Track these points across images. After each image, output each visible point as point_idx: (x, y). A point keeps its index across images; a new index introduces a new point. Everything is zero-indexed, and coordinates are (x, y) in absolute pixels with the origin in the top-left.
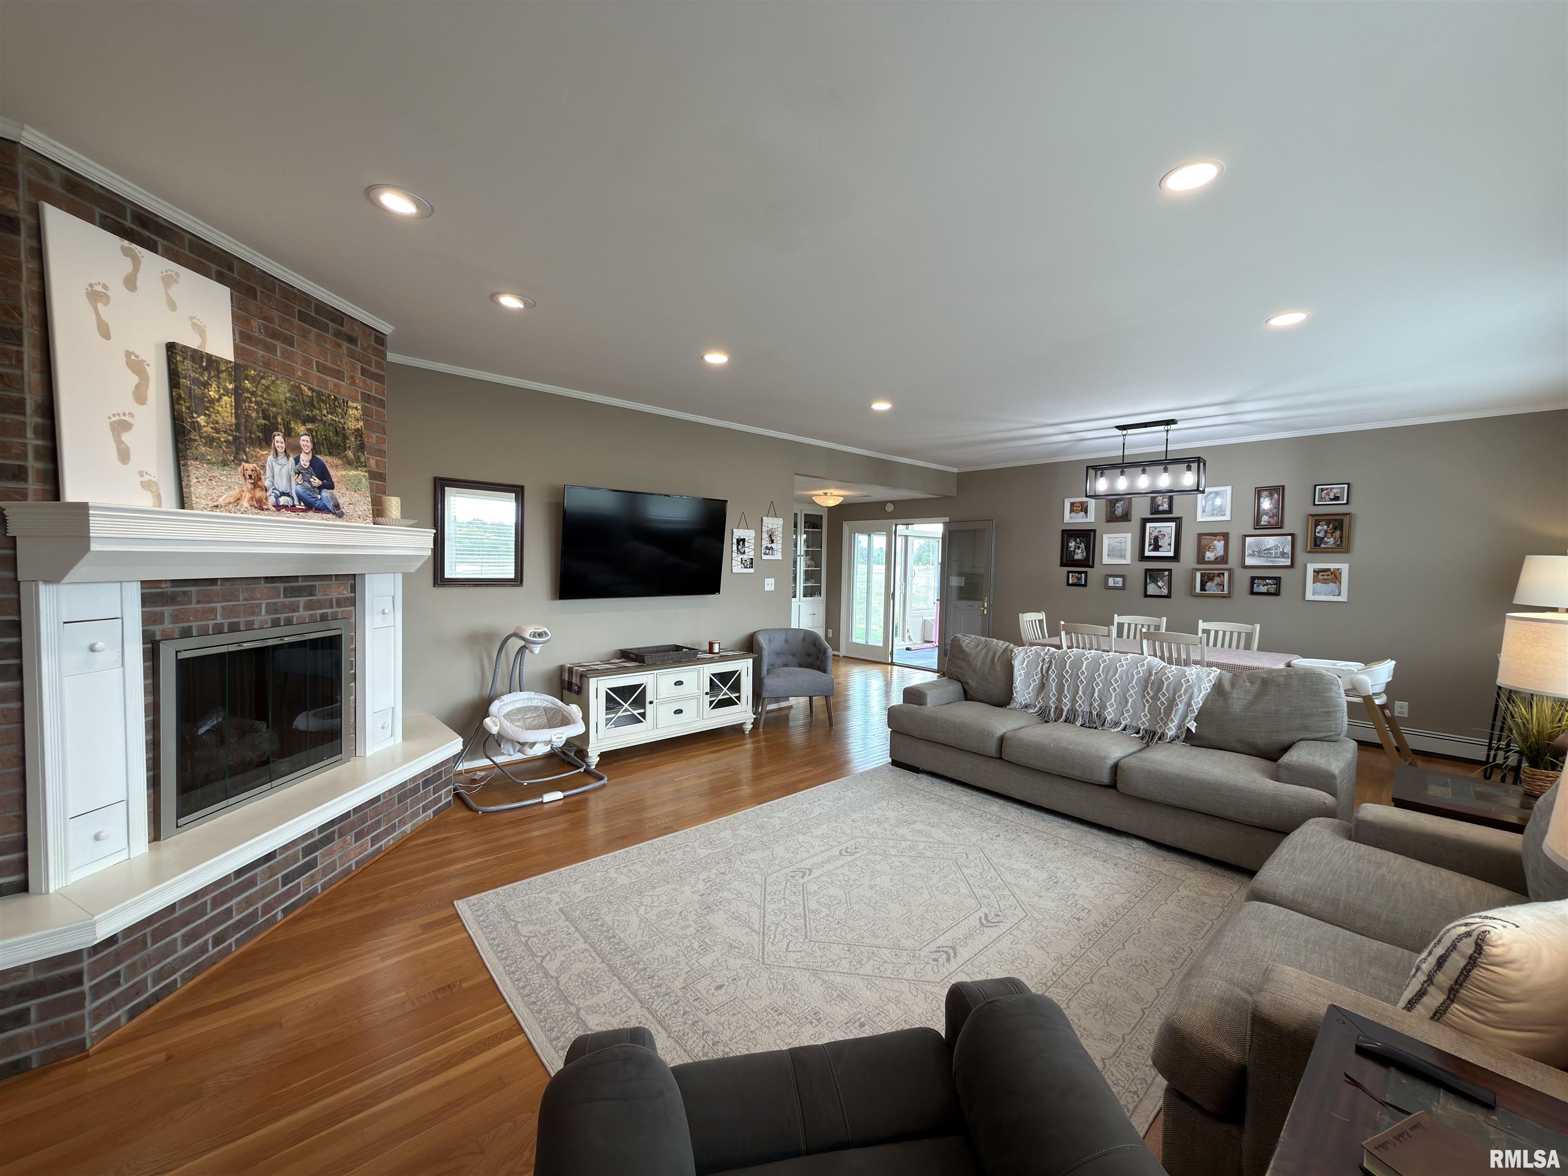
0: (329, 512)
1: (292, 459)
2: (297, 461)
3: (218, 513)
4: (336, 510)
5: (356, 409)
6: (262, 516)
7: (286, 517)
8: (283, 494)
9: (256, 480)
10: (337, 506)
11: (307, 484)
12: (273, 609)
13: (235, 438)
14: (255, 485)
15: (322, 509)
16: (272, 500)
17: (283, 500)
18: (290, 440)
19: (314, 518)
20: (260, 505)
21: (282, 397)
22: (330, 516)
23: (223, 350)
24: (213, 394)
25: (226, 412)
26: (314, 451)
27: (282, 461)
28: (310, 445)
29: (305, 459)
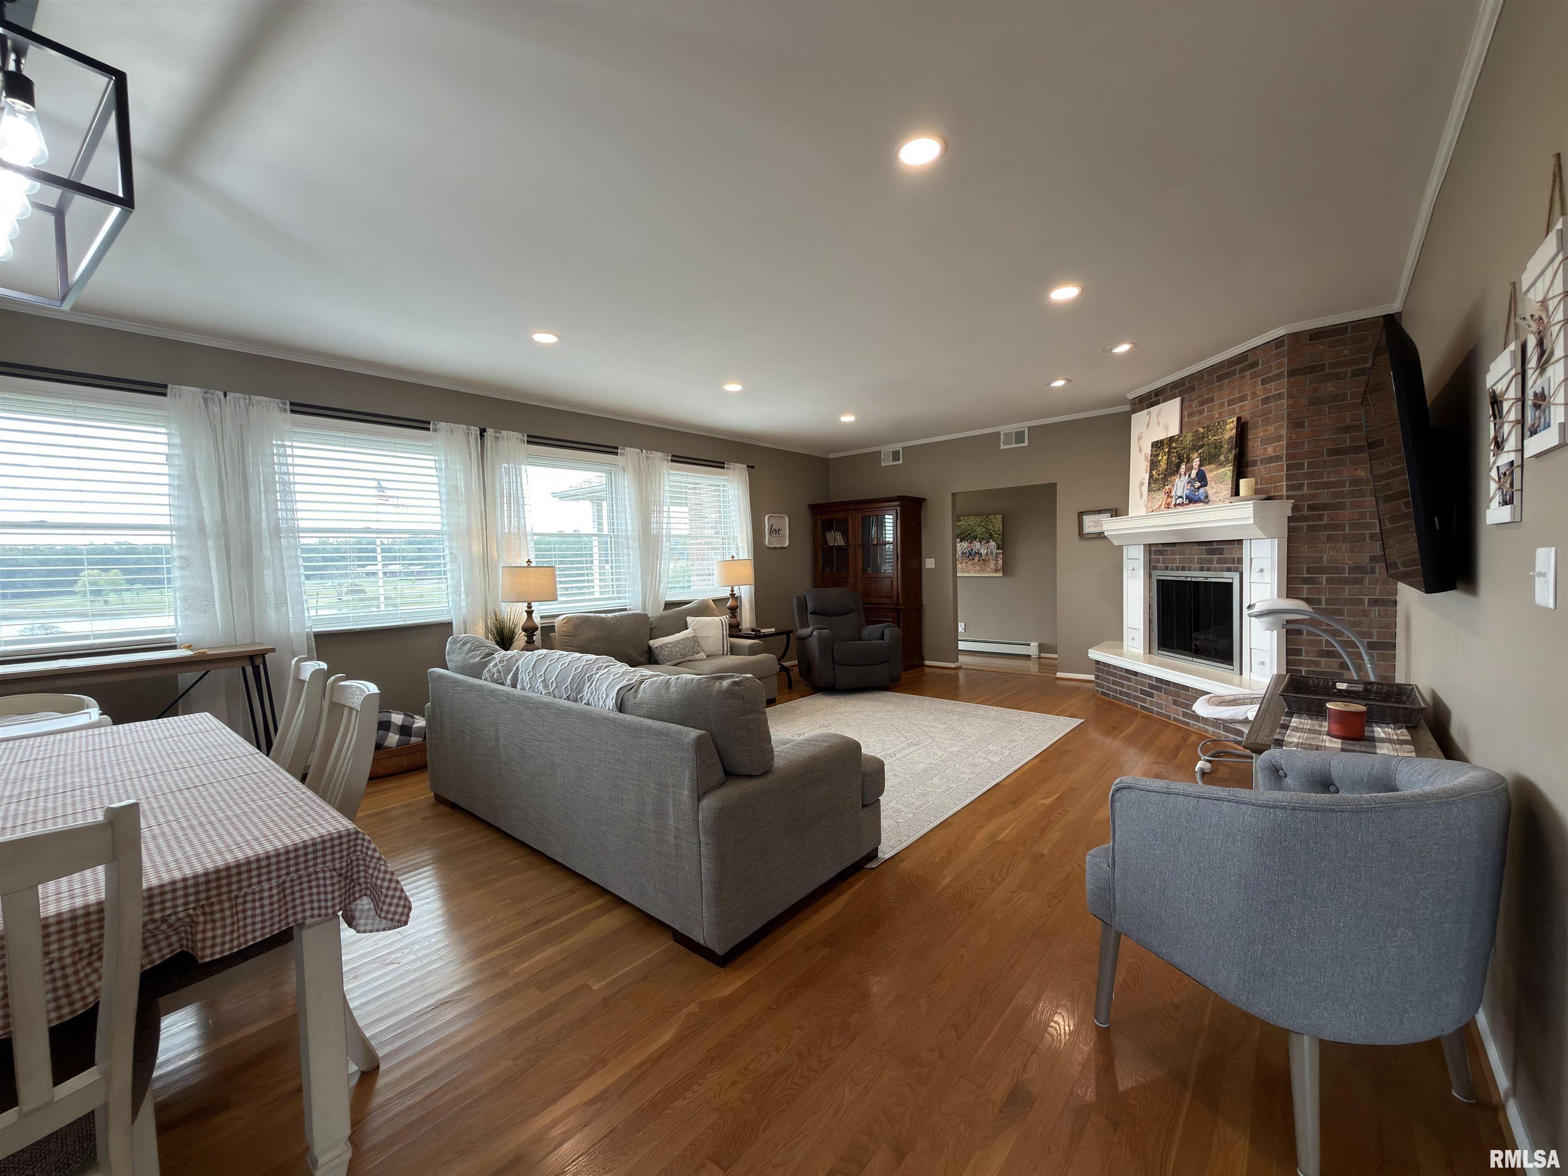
0: (1202, 501)
1: (1187, 476)
2: (1190, 476)
3: (1153, 513)
4: (1206, 500)
5: (1232, 422)
6: (1170, 511)
7: (1180, 509)
8: (1179, 497)
9: (1169, 494)
10: (1207, 497)
12: (1201, 561)
13: (1165, 475)
14: (1168, 496)
15: (1199, 501)
16: (1174, 502)
17: (1178, 501)
18: (1188, 465)
19: (1192, 507)
20: (1168, 506)
21: (1188, 442)
22: (1201, 504)
23: (1174, 431)
24: (1160, 458)
25: (1163, 465)
26: (1200, 465)
27: (1182, 479)
28: (1198, 463)
29: (1194, 473)
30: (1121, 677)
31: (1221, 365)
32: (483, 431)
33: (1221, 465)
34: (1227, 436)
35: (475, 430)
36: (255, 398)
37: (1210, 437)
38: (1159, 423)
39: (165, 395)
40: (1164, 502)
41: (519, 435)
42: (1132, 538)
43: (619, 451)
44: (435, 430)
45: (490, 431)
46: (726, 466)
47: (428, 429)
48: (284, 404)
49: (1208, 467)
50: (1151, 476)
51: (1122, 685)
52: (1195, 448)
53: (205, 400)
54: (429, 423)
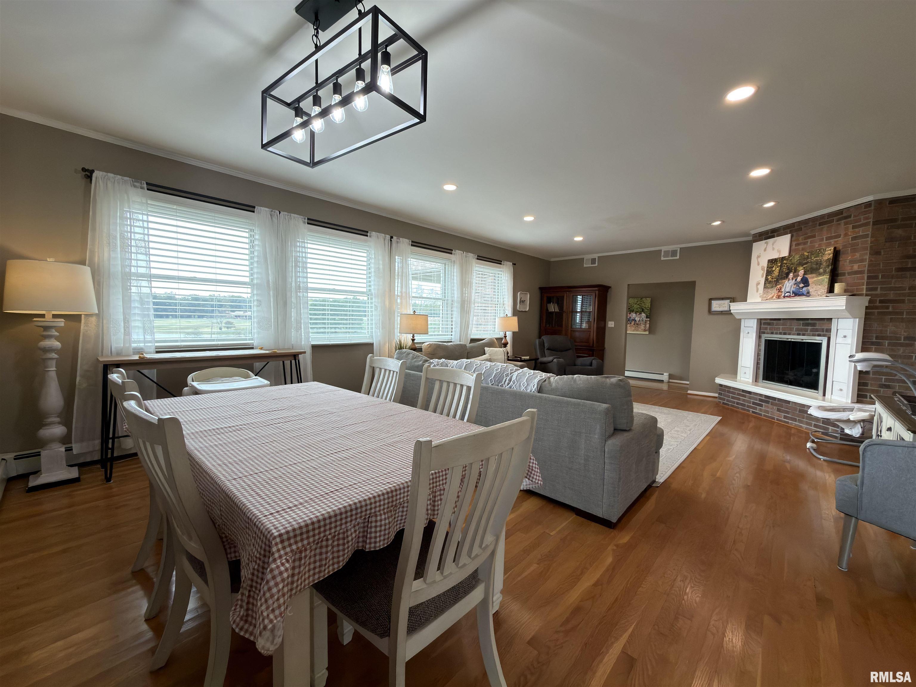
0: (804, 295)
1: (794, 280)
2: (796, 280)
3: (766, 301)
4: (808, 294)
5: (830, 250)
7: (788, 299)
8: (787, 292)
9: (780, 290)
10: (808, 293)
11: (798, 287)
12: (797, 330)
13: (777, 279)
14: (779, 291)
15: (802, 295)
16: (783, 295)
17: (786, 295)
18: (795, 274)
19: (798, 298)
21: (796, 260)
22: (804, 297)
23: (785, 253)
24: (774, 269)
25: (776, 272)
26: (804, 274)
27: (790, 282)
28: (803, 273)
29: (799, 279)
30: (739, 394)
31: (822, 217)
32: (392, 237)
33: (820, 274)
34: (826, 258)
35: (388, 237)
36: (293, 215)
37: (813, 258)
38: (773, 249)
39: (254, 212)
40: (776, 295)
41: (407, 240)
42: (749, 315)
43: (453, 252)
44: (370, 237)
45: (395, 238)
46: (502, 263)
47: (367, 236)
48: (305, 219)
49: (810, 276)
50: (766, 279)
51: (739, 399)
52: (801, 264)
53: (271, 215)
54: (368, 232)
